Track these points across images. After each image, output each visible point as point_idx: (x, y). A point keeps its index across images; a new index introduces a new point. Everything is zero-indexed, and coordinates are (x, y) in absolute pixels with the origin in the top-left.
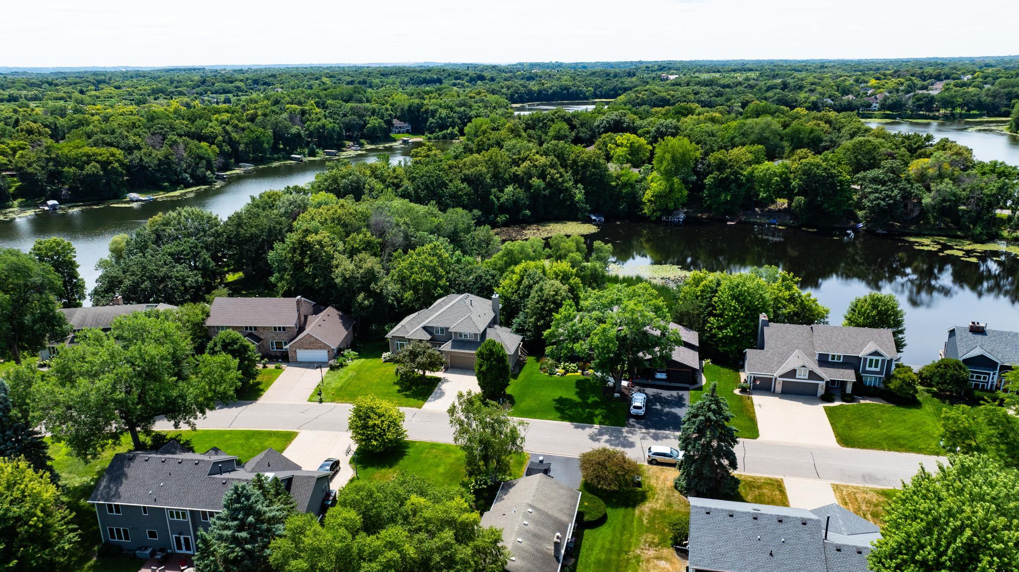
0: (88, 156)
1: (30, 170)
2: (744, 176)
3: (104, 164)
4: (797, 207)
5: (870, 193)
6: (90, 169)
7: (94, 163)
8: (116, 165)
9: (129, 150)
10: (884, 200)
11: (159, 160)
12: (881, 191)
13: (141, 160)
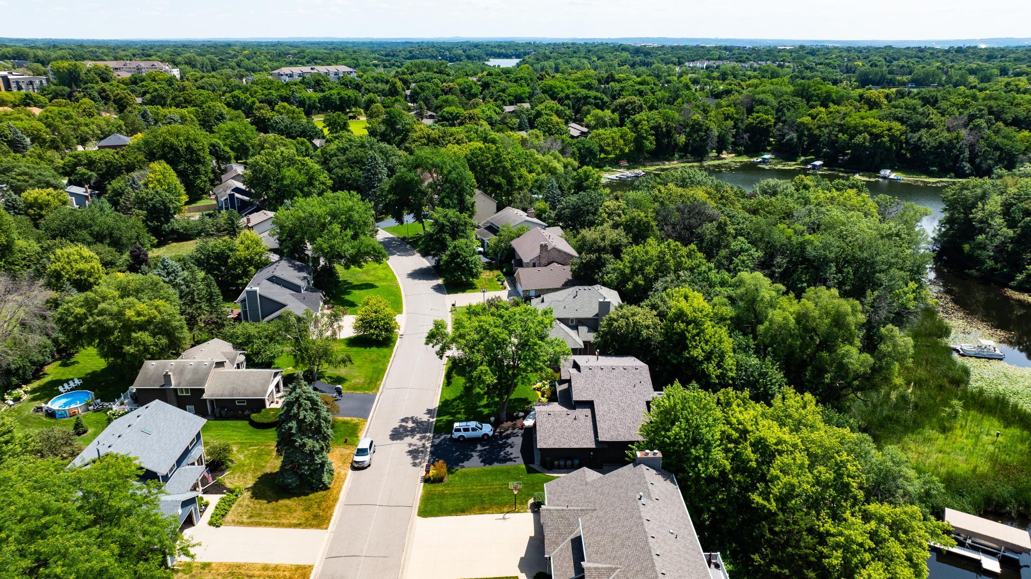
0: (866, 126)
1: (817, 132)
3: (875, 137)
6: (859, 139)
7: (866, 135)
8: (886, 139)
9: (916, 127)
11: (941, 143)
13: (920, 139)
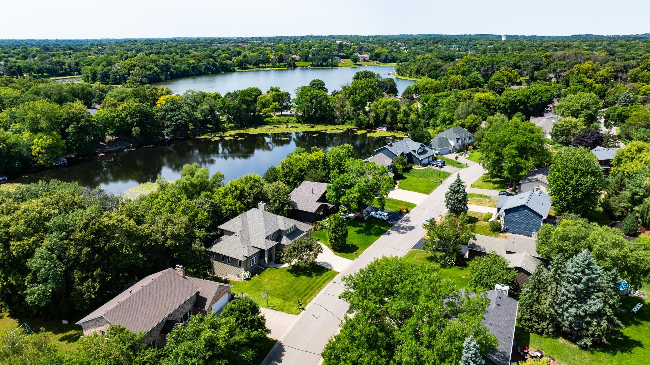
2: (94, 121)
4: (136, 134)
5: (172, 117)
10: (181, 119)
12: (177, 115)
